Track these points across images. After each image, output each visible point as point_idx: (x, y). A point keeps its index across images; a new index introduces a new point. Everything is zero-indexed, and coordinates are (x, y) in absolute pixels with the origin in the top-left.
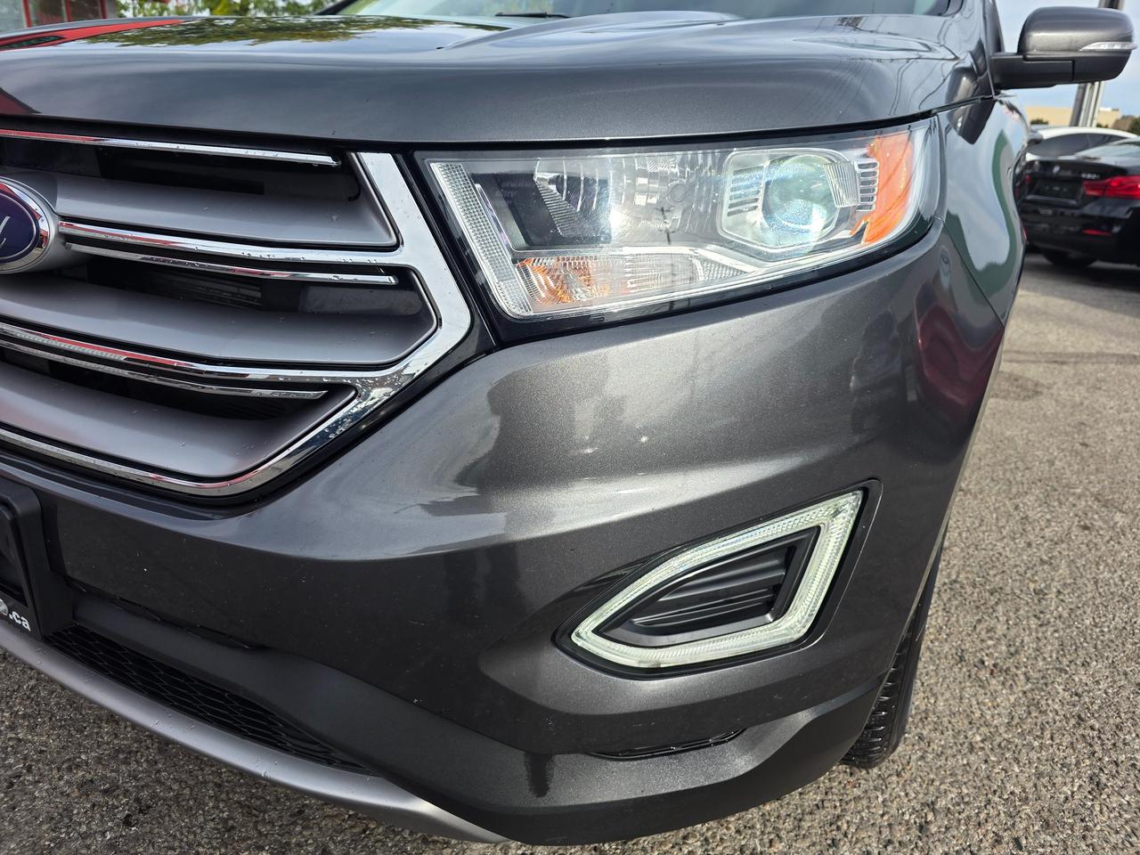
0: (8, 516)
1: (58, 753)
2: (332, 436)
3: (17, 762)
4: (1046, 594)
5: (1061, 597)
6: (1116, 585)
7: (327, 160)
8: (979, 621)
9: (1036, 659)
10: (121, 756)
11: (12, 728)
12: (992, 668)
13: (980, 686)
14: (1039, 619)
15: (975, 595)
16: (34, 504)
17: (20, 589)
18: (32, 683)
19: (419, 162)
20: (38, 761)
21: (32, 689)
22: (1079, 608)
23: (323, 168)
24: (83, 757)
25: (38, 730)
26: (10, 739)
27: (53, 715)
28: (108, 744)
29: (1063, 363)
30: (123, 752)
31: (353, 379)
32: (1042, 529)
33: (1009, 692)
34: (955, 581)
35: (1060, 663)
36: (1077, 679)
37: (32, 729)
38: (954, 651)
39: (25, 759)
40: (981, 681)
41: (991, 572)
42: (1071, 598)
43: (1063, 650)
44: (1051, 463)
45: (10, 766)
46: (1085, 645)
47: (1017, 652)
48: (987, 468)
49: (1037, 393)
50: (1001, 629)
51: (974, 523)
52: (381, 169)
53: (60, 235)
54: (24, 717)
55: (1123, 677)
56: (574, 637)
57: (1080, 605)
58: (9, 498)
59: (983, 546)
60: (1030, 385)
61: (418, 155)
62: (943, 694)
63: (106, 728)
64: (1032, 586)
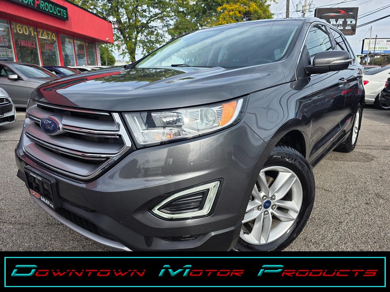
0: (50, 183)
1: (60, 247)
2: (106, 168)
3: (51, 248)
4: (343, 223)
5: (348, 224)
6: (369, 221)
7: (108, 114)
8: (316, 229)
9: (330, 241)
10: (74, 248)
11: (51, 241)
12: (314, 242)
13: (307, 247)
14: (336, 230)
15: (318, 222)
16: (55, 181)
17: (52, 199)
18: (57, 231)
19: (122, 115)
20: (55, 248)
21: (56, 232)
22: (352, 227)
23: (107, 115)
24: (65, 248)
25: (56, 242)
26: (50, 243)
27: (60, 238)
28: (71, 245)
29: (387, 149)
30: (74, 247)
31: (110, 156)
32: (351, 204)
33: (316, 249)
34: (313, 218)
35: (337, 242)
36: (341, 247)
37: (55, 241)
38: (304, 237)
39: (53, 248)
40: (308, 245)
41: (327, 216)
42: (351, 224)
43: (340, 239)
44: (365, 183)
45: (49, 249)
46: (348, 238)
47: (324, 239)
48: (341, 184)
49: (372, 160)
50: (322, 232)
51: (328, 201)
52: (116, 116)
53: (62, 128)
54: (53, 238)
55: (357, 248)
56: (153, 210)
57: (353, 227)
58: (50, 180)
59: (328, 208)
60: (371, 157)
61: (122, 113)
62: (294, 248)
63: (71, 242)
64: (339, 220)
